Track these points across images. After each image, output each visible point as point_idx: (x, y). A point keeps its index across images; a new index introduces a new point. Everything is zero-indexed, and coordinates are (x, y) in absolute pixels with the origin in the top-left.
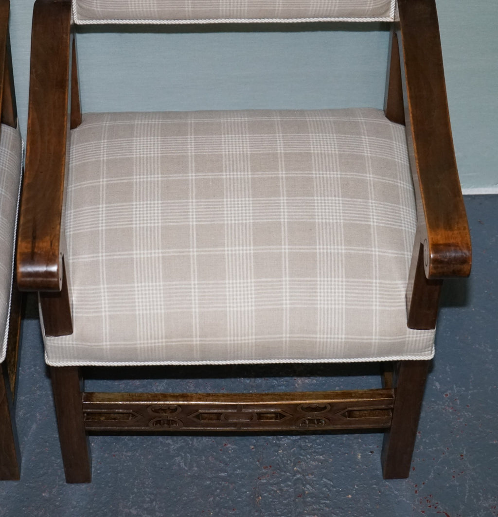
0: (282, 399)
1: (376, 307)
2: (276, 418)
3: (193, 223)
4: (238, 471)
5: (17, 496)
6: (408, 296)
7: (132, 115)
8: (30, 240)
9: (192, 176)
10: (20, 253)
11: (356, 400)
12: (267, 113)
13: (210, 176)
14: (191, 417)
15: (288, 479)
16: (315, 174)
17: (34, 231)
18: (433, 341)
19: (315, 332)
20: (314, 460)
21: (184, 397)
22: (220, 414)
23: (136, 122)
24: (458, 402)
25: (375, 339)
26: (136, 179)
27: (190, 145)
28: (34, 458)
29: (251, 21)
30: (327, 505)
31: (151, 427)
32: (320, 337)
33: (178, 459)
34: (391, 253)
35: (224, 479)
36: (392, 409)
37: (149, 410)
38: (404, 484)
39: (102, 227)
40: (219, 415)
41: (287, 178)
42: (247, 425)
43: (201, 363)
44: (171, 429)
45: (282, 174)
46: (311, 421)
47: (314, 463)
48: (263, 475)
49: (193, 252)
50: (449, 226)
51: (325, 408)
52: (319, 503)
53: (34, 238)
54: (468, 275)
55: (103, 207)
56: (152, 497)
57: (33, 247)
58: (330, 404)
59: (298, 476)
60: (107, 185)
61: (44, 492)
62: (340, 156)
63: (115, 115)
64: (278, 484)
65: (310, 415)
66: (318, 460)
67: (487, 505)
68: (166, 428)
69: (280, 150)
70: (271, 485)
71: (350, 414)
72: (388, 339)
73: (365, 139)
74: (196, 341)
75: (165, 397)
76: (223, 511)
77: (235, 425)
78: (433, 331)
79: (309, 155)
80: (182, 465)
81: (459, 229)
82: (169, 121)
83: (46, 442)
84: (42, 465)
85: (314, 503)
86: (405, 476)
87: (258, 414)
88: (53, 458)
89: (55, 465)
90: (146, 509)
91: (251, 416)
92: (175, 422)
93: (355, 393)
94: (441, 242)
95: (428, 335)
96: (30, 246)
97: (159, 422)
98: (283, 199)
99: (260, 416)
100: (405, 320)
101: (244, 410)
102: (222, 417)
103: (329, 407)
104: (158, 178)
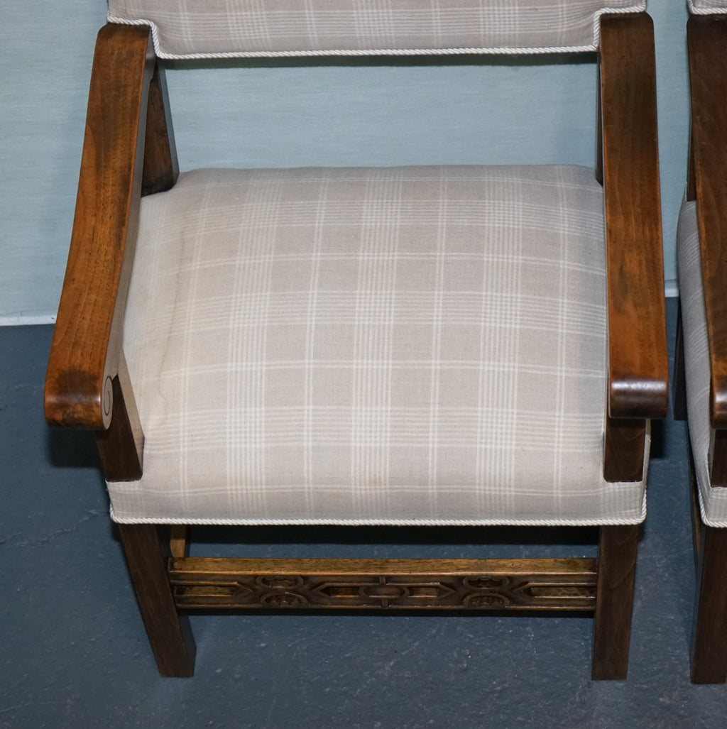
5: (625, 701)
10: (717, 376)
28: (642, 648)
61: (661, 696)
83: (657, 627)
84: (654, 658)
88: (669, 648)
89: (673, 658)
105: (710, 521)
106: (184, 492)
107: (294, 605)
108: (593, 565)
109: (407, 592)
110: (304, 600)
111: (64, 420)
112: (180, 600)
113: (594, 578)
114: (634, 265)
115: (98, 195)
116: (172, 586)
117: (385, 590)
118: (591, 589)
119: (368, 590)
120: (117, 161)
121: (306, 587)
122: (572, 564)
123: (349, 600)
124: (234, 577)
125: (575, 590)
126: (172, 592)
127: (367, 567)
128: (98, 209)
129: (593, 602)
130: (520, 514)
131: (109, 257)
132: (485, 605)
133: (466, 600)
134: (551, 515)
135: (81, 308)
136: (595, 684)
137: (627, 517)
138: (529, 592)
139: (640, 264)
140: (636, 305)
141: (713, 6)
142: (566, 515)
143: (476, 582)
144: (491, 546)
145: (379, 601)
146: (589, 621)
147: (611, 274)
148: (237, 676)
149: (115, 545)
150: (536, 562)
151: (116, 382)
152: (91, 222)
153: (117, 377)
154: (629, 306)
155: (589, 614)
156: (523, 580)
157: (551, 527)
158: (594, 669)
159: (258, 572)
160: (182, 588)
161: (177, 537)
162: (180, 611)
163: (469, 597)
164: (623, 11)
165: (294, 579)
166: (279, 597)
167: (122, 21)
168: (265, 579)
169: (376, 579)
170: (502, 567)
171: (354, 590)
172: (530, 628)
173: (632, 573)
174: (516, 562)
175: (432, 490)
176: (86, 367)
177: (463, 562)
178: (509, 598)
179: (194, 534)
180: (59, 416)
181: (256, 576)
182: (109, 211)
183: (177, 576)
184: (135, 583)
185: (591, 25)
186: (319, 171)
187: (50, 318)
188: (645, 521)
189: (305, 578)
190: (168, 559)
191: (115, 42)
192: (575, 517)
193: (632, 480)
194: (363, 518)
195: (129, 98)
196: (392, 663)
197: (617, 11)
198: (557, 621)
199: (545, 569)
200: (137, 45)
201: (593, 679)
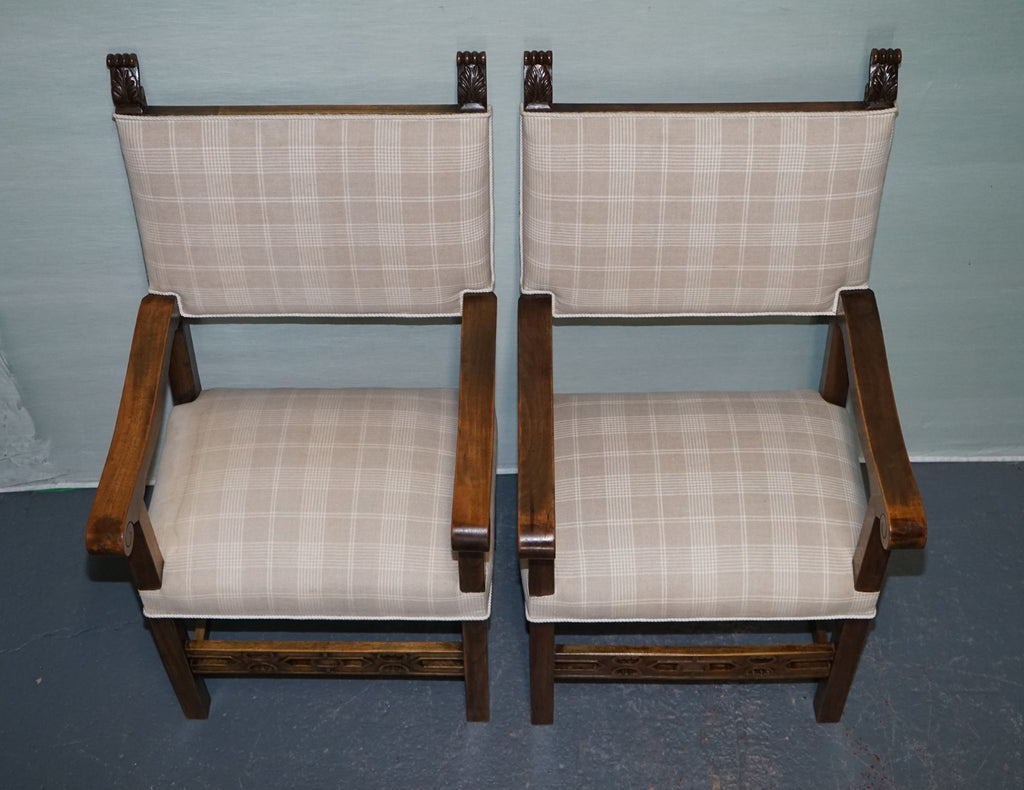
0: (733, 652)
1: (826, 571)
2: (726, 668)
3: (660, 495)
4: (685, 714)
5: (487, 736)
6: (856, 562)
7: (597, 396)
8: (529, 513)
9: (656, 452)
11: (799, 653)
12: (716, 394)
13: (672, 452)
14: (650, 667)
15: (730, 722)
16: (766, 451)
17: (532, 506)
18: (875, 603)
19: (771, 594)
20: (753, 705)
21: (645, 649)
22: (676, 664)
23: (602, 403)
24: (880, 652)
25: (825, 600)
26: (606, 454)
27: (653, 423)
29: (709, 315)
30: (766, 747)
31: (614, 676)
32: (775, 598)
33: (630, 703)
34: (838, 522)
35: (672, 721)
36: (832, 662)
37: (613, 660)
38: (836, 727)
39: (578, 497)
40: (674, 666)
41: (741, 454)
42: (699, 674)
43: (666, 620)
44: (630, 677)
45: (736, 450)
46: (757, 671)
47: (752, 707)
48: (707, 717)
49: (661, 521)
50: (905, 503)
51: (771, 659)
52: (760, 744)
53: (533, 511)
54: (923, 547)
55: (578, 480)
56: (609, 738)
57: (532, 519)
58: (775, 656)
59: (740, 719)
60: (581, 460)
61: (511, 732)
62: (787, 434)
63: (582, 397)
64: (722, 726)
65: (756, 666)
66: (757, 705)
67: (913, 748)
68: (626, 676)
69: (733, 428)
70: (715, 727)
71: (793, 665)
72: (837, 600)
73: (808, 419)
74: (664, 601)
75: (628, 649)
76: (674, 751)
77: (689, 674)
78: (878, 593)
79: (759, 433)
80: (635, 707)
81: (914, 505)
82: (632, 402)
85: (754, 744)
86: (835, 719)
87: (711, 664)
90: (604, 749)
91: (704, 667)
92: (635, 671)
93: (800, 646)
94: (898, 517)
95: (872, 597)
96: (529, 518)
97: (620, 671)
98: (739, 474)
99: (712, 666)
100: (851, 583)
101: (698, 661)
102: (678, 667)
103: (775, 659)
104: (626, 453)
105: (530, 619)
106: (188, 597)
107: (269, 671)
108: (461, 647)
109: (342, 663)
110: (276, 668)
111: (99, 550)
112: (194, 668)
113: (462, 655)
114: (473, 453)
115: (133, 404)
116: (189, 659)
117: (327, 662)
118: (461, 662)
119: (317, 662)
120: (148, 382)
121: (276, 659)
122: (447, 646)
123: (305, 669)
124: (228, 653)
125: (451, 662)
126: (189, 662)
127: (314, 647)
128: (132, 413)
129: (462, 670)
130: (409, 613)
131: (137, 445)
132: (393, 672)
133: (380, 669)
134: (427, 613)
135: (115, 477)
136: (469, 724)
137: (477, 615)
138: (421, 663)
139: (477, 453)
140: (472, 479)
141: (535, 289)
142: (437, 613)
143: (387, 656)
144: (408, 634)
145: (324, 669)
146: (460, 683)
147: (458, 458)
148: (237, 718)
149: (147, 632)
150: (424, 644)
151: (137, 526)
152: (128, 421)
153: (138, 523)
154: (468, 481)
155: (462, 678)
156: (416, 656)
157: (429, 622)
158: (467, 714)
159: (244, 650)
160: (196, 661)
161: (200, 627)
162: (196, 676)
163: (382, 667)
164: (478, 291)
165: (268, 654)
166: (260, 666)
167: (157, 293)
168: (249, 654)
169: (321, 654)
170: (403, 647)
171: (307, 662)
172: (429, 687)
173: (486, 652)
174: (412, 644)
175: (350, 597)
176: (113, 516)
177: (377, 644)
178: (409, 668)
179: (211, 625)
180: (95, 548)
181: (242, 652)
182: (140, 414)
183: (192, 653)
184: (163, 657)
185: (458, 300)
186: (289, 390)
187: (95, 485)
188: (489, 619)
189: (275, 653)
190: (185, 640)
191: (153, 306)
192: (445, 615)
193: (478, 591)
194: (307, 615)
195: (158, 342)
196: (338, 710)
197: (474, 291)
198: (447, 682)
199: (431, 648)
200: (166, 308)
201: (468, 720)
